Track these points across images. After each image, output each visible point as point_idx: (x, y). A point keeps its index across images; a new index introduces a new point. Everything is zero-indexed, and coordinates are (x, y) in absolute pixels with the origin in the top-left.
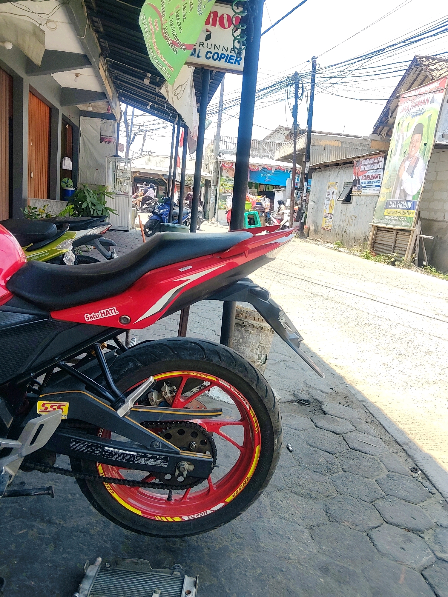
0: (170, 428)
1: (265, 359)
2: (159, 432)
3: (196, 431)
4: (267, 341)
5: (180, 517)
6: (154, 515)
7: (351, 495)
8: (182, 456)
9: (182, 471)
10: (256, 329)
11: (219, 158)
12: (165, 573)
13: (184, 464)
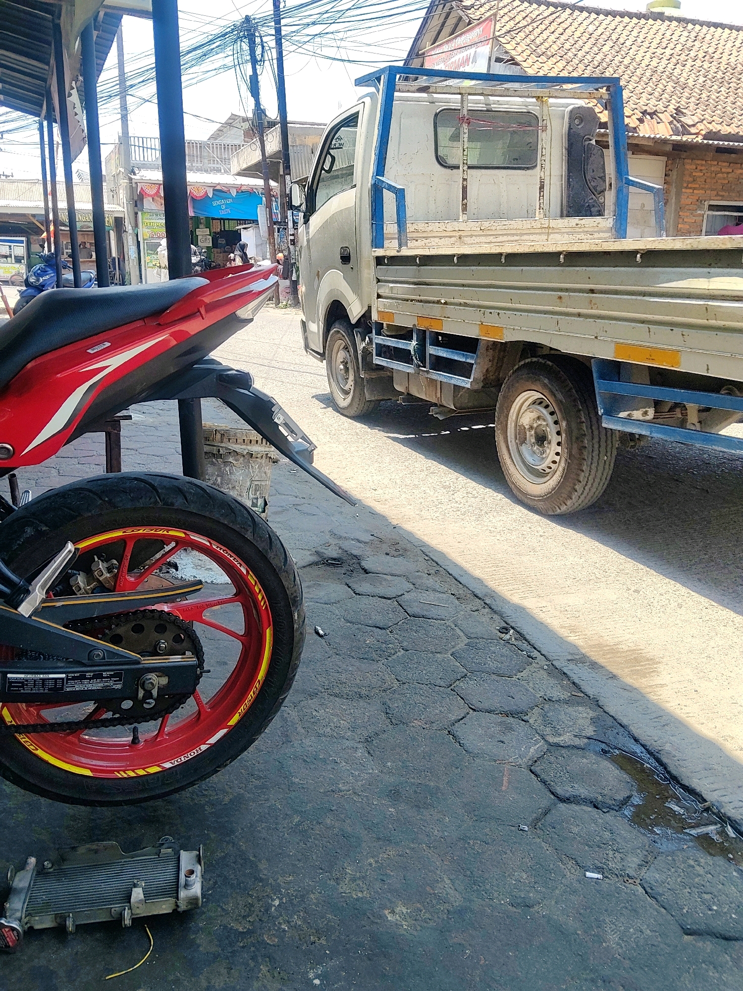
0: (117, 626)
1: (263, 504)
2: (99, 636)
3: (163, 622)
4: (263, 475)
5: (159, 766)
6: (113, 772)
7: (419, 681)
8: (145, 665)
9: (149, 689)
10: (242, 458)
11: (133, 177)
12: (147, 853)
13: (150, 677)
